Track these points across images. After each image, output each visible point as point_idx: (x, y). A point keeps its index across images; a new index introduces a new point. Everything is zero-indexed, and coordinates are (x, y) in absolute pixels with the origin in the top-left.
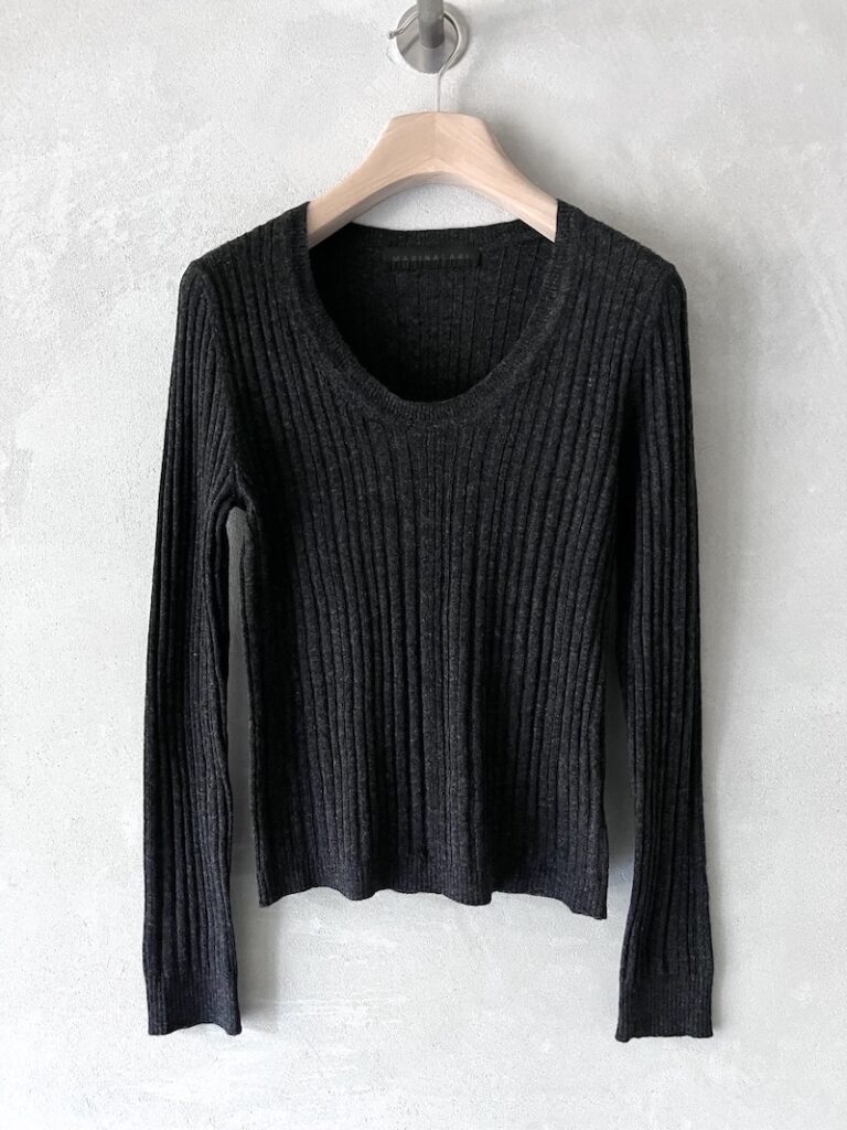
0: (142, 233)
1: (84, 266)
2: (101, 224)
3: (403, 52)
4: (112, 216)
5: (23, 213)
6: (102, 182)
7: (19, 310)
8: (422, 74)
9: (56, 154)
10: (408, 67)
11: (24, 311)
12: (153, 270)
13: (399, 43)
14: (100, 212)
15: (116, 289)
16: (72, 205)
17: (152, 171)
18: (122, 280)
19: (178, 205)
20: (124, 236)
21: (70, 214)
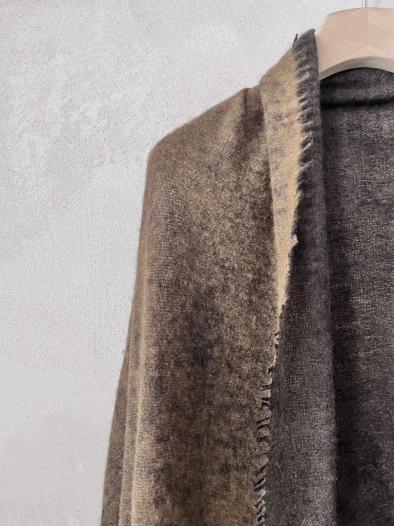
0: (117, 120)
1: (72, 146)
2: (87, 114)
6: (88, 83)
12: (125, 148)
15: (95, 163)
16: (66, 101)
17: (126, 74)
19: (146, 98)
20: (104, 123)
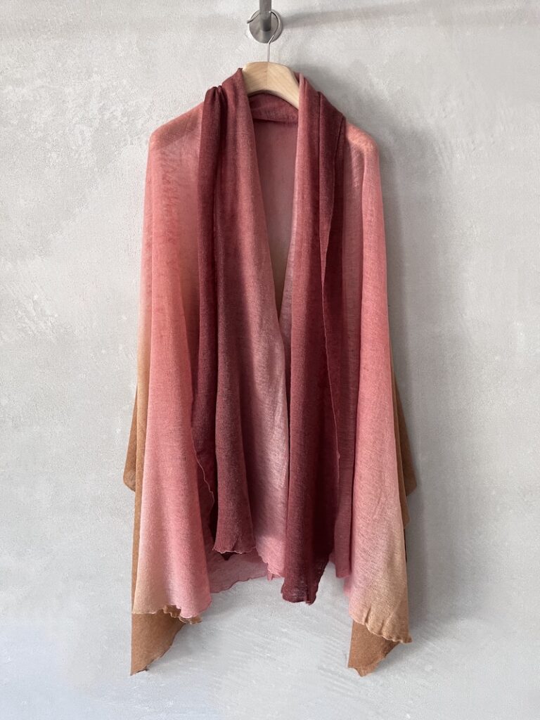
3: (252, 33)
4: (119, 110)
5: (78, 108)
7: (77, 155)
8: (262, 44)
9: (92, 80)
10: (255, 40)
11: (80, 155)
13: (250, 30)
14: (114, 108)
18: (125, 140)
21: (100, 109)
